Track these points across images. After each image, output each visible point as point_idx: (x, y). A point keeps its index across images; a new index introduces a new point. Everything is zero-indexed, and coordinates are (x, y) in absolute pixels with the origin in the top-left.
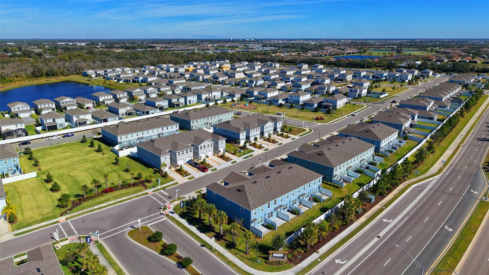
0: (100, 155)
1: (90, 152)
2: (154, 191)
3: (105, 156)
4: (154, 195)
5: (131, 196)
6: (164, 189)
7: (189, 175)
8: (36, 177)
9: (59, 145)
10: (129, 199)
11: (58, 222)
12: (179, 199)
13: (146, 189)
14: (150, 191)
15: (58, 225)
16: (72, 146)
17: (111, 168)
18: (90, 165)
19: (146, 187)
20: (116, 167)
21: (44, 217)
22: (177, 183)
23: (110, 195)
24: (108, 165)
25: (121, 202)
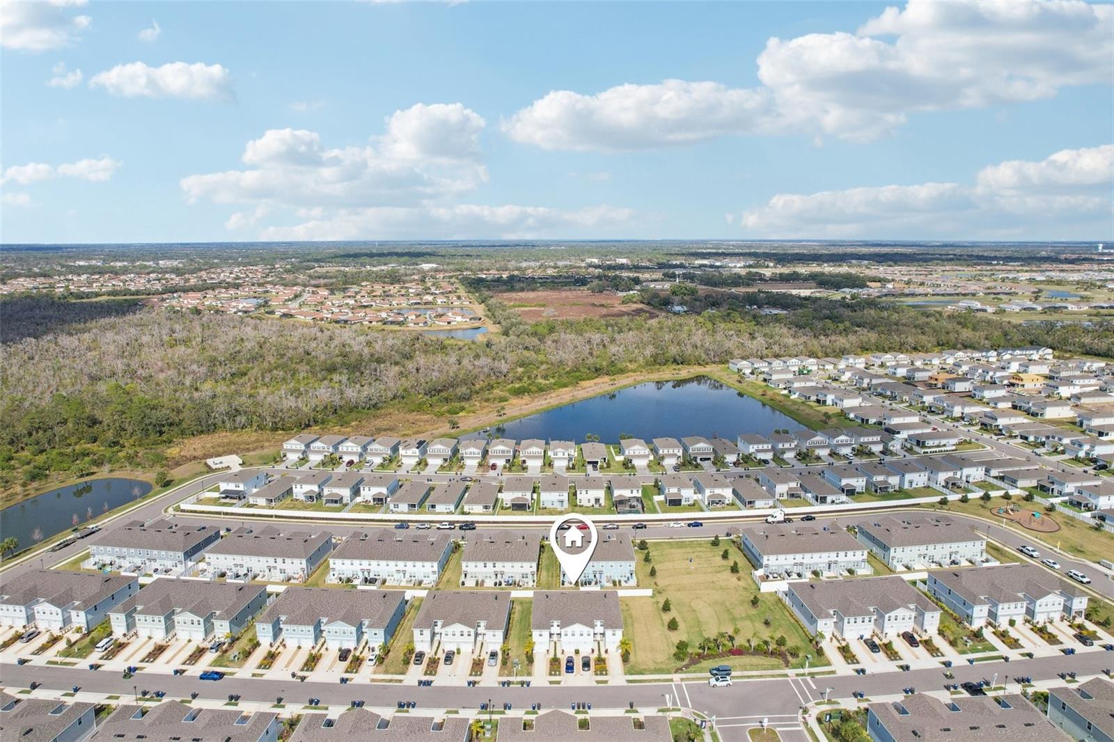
0: (733, 579)
1: (722, 569)
2: (798, 675)
3: (742, 583)
4: (795, 682)
5: (764, 672)
6: (812, 675)
7: (858, 663)
8: (650, 597)
9: (682, 542)
10: (761, 676)
11: (671, 680)
12: (830, 702)
13: (787, 666)
14: (791, 672)
15: (671, 685)
16: (698, 549)
17: (745, 610)
18: (717, 596)
19: (787, 664)
20: (753, 612)
21: (658, 667)
22: (833, 672)
23: (737, 660)
24: (742, 602)
25: (749, 677)
